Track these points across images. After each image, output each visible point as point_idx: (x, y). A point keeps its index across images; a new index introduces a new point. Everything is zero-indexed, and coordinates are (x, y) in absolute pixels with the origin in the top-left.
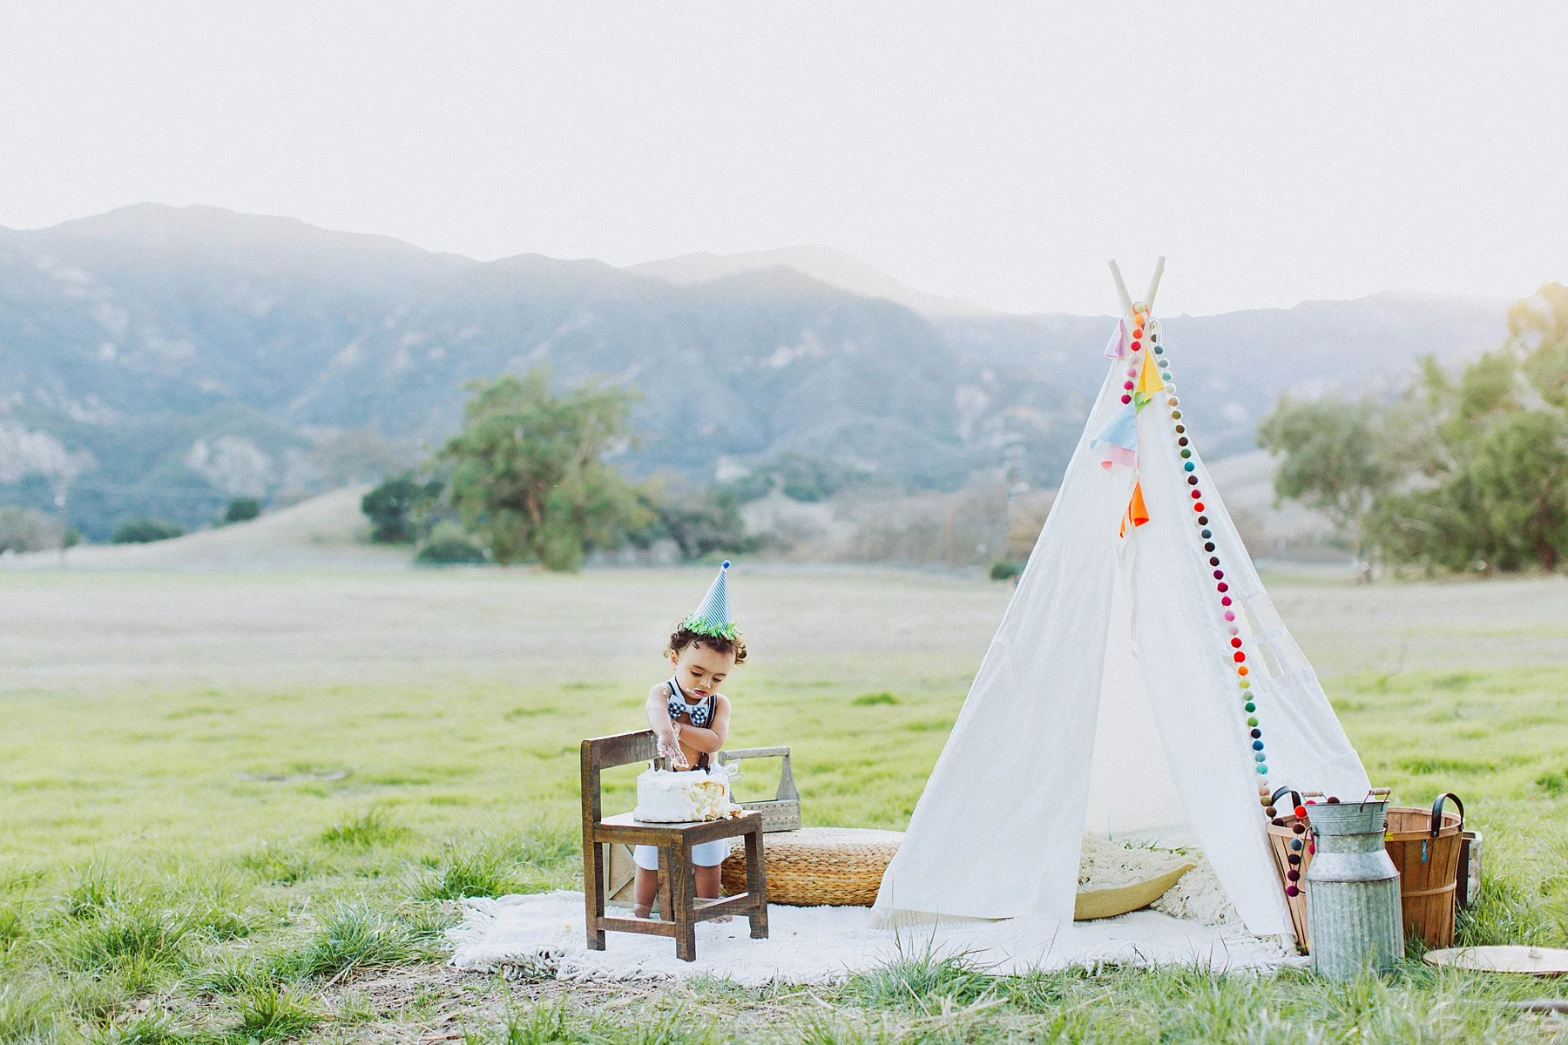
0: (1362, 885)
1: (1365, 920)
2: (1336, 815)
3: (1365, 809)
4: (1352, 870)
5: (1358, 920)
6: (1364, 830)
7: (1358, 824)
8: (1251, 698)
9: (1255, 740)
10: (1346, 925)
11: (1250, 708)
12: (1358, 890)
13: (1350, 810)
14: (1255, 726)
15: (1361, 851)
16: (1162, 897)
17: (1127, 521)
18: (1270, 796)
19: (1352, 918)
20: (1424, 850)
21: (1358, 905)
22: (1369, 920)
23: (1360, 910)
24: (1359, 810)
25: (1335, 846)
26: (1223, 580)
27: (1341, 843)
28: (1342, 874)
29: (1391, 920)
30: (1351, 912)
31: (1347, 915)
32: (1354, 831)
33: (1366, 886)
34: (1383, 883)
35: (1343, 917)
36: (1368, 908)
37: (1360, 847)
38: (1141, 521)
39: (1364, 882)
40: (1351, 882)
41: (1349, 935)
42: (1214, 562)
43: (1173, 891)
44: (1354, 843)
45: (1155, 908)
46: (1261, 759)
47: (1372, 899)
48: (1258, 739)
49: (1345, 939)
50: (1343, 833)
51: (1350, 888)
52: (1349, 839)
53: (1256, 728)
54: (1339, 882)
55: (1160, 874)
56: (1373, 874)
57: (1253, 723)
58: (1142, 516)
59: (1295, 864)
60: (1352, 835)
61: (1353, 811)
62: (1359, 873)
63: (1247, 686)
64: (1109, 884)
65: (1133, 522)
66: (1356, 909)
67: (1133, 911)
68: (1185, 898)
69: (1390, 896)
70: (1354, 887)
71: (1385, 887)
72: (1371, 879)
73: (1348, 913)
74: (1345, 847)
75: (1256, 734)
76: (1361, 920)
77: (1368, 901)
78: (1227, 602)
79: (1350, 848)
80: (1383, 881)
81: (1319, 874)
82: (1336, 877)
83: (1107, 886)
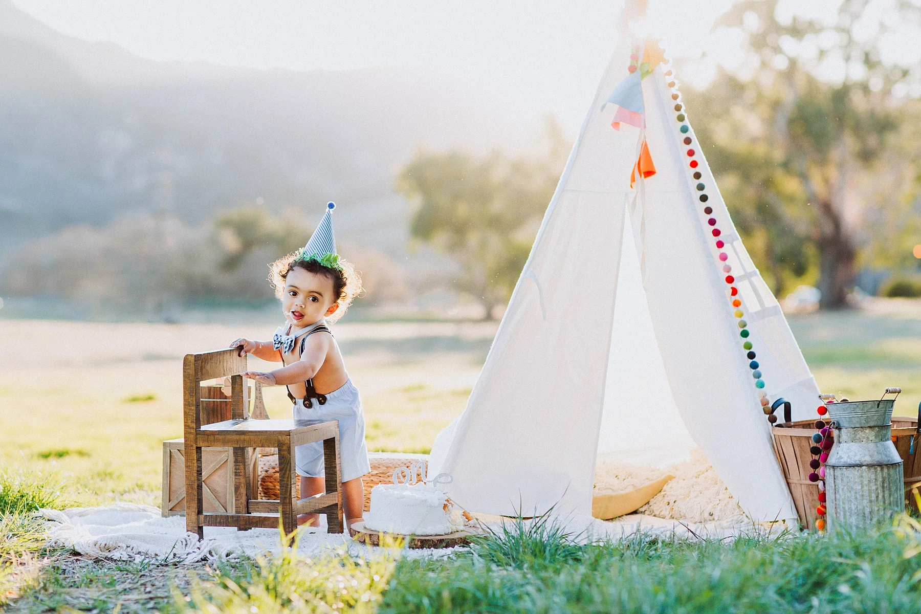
0: (879, 469)
1: (880, 497)
2: (858, 410)
3: (881, 406)
4: (870, 456)
5: (875, 497)
6: (880, 423)
7: (876, 418)
8: (745, 326)
9: (751, 361)
10: (865, 501)
11: (745, 334)
12: (876, 472)
13: (870, 406)
14: (750, 349)
15: (877, 440)
16: (648, 503)
17: (637, 174)
18: (770, 405)
19: (870, 496)
20: (912, 443)
21: (876, 485)
22: (884, 496)
23: (877, 489)
24: (876, 406)
25: (855, 437)
26: (716, 227)
27: (860, 434)
28: (863, 460)
29: (899, 497)
30: (870, 491)
31: (866, 493)
32: (872, 424)
33: (882, 469)
34: (894, 466)
35: (863, 495)
36: (883, 487)
37: (876, 437)
38: (649, 173)
39: (881, 465)
40: (870, 466)
41: (867, 510)
42: (708, 211)
43: (660, 496)
44: (871, 434)
45: (643, 513)
46: (758, 376)
47: (887, 480)
48: (754, 360)
49: (864, 514)
50: (863, 425)
51: (869, 470)
52: (867, 431)
53: (751, 350)
54: (860, 466)
55: (648, 483)
56: (886, 459)
57: (748, 346)
58: (651, 170)
59: (816, 454)
60: (870, 427)
61: (872, 407)
62: (877, 458)
63: (741, 315)
64: (611, 490)
65: (643, 175)
66: (874, 488)
67: (626, 515)
68: (672, 503)
69: (898, 478)
70: (872, 470)
71: (896, 469)
72: (885, 463)
73: (867, 492)
74: (864, 438)
75: (751, 355)
76: (877, 497)
77: (883, 482)
78: (720, 244)
79: (868, 438)
80: (894, 465)
81: (842, 460)
82: (858, 462)
83: (609, 492)
